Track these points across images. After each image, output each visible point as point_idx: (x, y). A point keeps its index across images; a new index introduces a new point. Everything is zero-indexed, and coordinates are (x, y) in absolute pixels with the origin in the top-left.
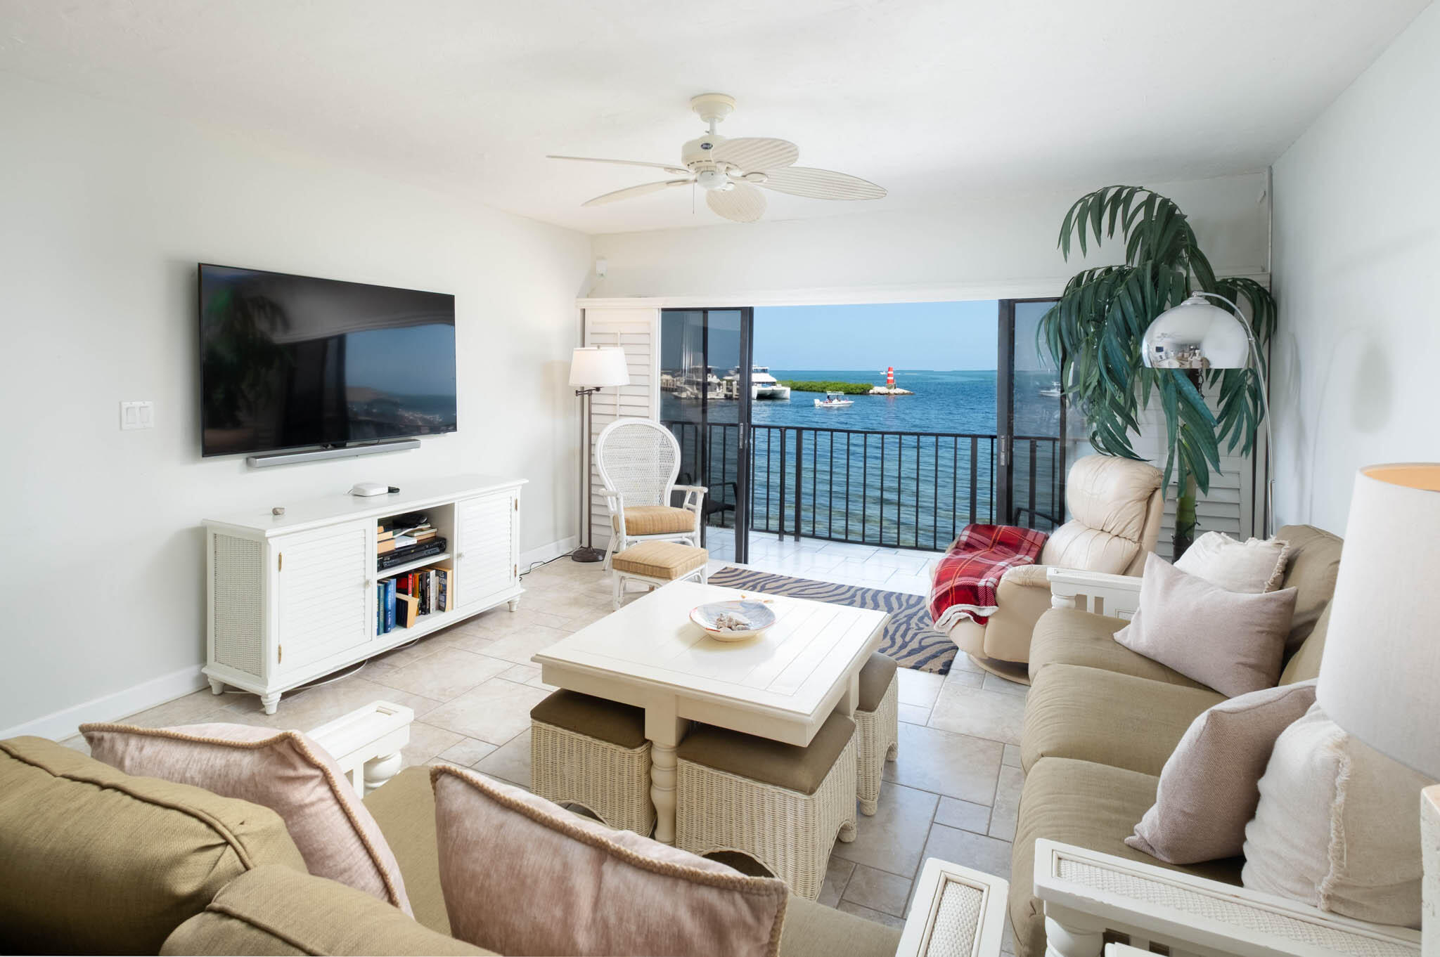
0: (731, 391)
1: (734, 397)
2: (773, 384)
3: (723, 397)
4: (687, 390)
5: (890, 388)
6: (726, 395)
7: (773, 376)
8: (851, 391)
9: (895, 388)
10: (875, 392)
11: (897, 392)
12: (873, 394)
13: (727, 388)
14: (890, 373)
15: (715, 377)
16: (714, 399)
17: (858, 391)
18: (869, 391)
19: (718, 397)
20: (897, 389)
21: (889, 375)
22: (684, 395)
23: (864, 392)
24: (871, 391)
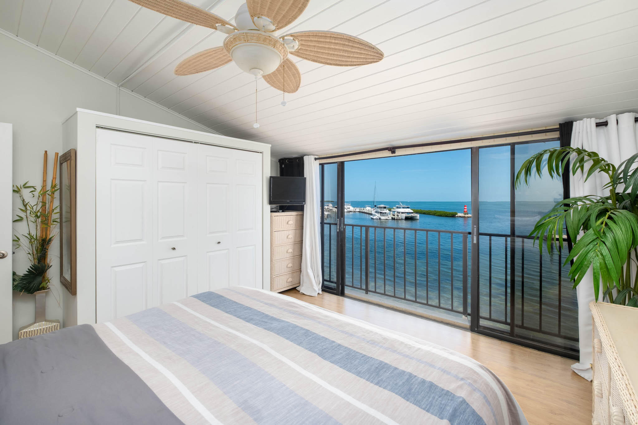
0: (394, 215)
1: (396, 218)
2: (412, 213)
3: (391, 218)
4: (376, 215)
5: (465, 214)
6: (392, 218)
7: (412, 210)
8: (447, 215)
9: (468, 214)
10: (458, 216)
11: (468, 216)
12: (458, 217)
13: (393, 214)
14: (465, 208)
15: (388, 210)
16: (387, 219)
17: (450, 215)
18: (455, 215)
19: (389, 219)
20: (469, 215)
21: (465, 209)
22: (375, 218)
23: (453, 216)
24: (456, 216)
